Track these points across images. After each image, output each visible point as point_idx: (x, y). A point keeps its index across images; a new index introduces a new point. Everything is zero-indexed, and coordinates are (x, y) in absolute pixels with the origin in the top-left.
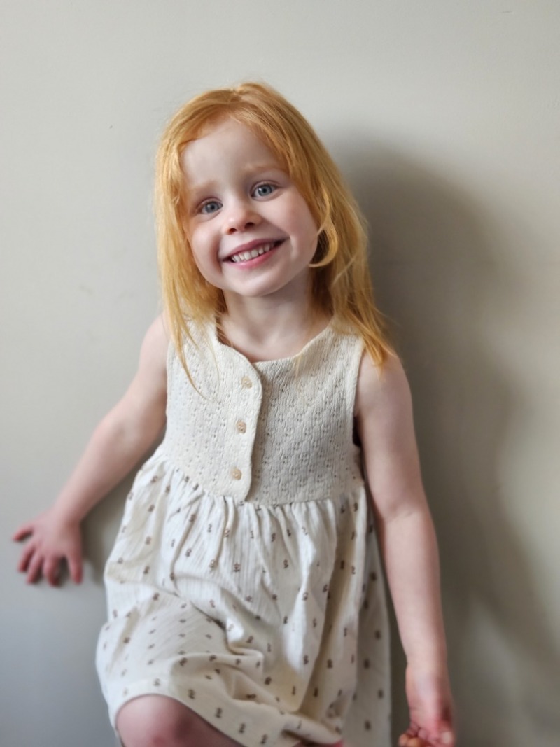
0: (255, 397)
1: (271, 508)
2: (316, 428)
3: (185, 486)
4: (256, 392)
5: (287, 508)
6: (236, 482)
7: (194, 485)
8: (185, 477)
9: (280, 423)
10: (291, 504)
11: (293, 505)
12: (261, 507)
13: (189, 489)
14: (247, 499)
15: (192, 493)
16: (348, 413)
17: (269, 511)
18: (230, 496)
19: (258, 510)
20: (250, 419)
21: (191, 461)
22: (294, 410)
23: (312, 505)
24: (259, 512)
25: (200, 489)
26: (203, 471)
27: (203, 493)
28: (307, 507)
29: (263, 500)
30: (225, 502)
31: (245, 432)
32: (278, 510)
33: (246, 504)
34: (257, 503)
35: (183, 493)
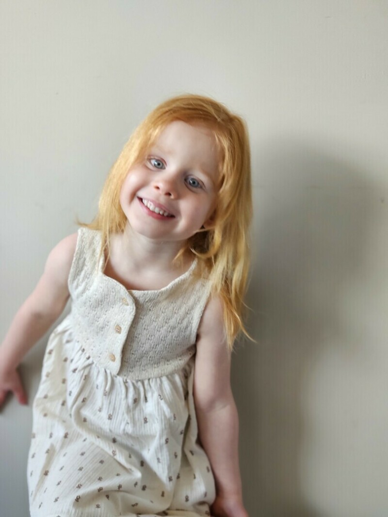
0: (130, 313)
1: (134, 382)
2: (169, 337)
3: (81, 354)
4: (131, 310)
5: (146, 382)
6: (111, 363)
7: (87, 356)
8: (82, 349)
9: (145, 331)
10: (149, 380)
11: (151, 380)
12: (128, 380)
13: (83, 358)
14: (119, 374)
15: (85, 361)
16: (192, 332)
17: (133, 384)
18: (109, 369)
19: (125, 382)
20: (125, 327)
21: (88, 339)
22: (156, 324)
23: (164, 379)
24: (126, 384)
25: (91, 359)
26: (94, 348)
27: (93, 363)
28: (161, 381)
29: (129, 377)
30: (106, 372)
31: (120, 333)
32: (140, 384)
33: (118, 377)
34: (125, 378)
35: (79, 359)
